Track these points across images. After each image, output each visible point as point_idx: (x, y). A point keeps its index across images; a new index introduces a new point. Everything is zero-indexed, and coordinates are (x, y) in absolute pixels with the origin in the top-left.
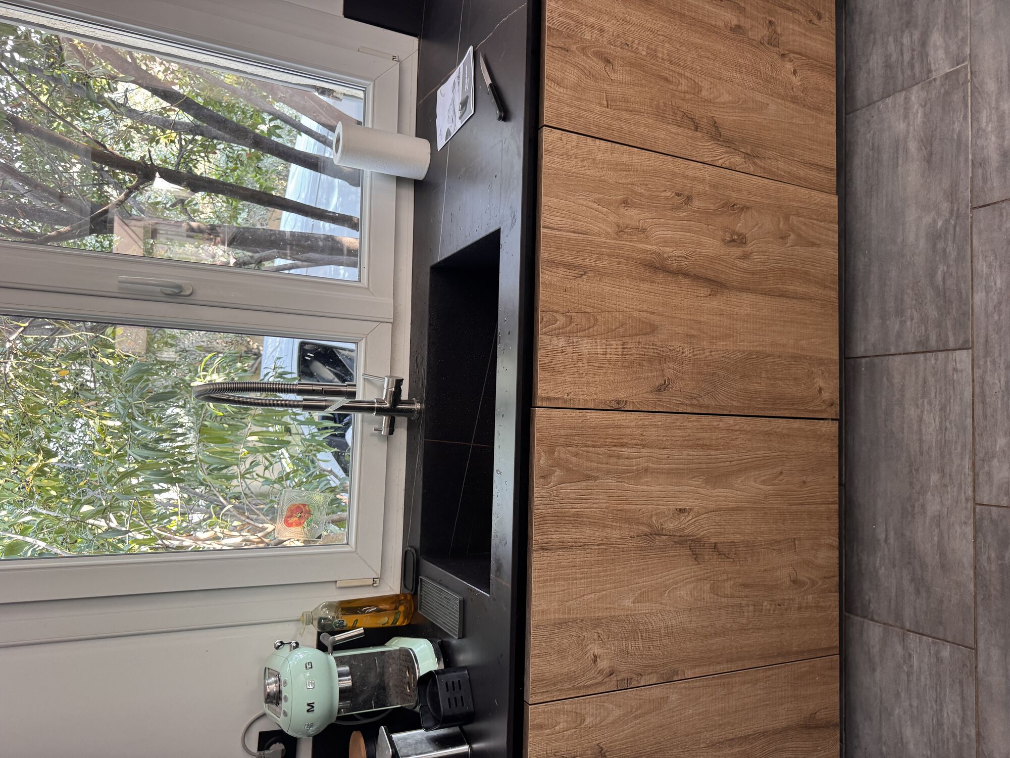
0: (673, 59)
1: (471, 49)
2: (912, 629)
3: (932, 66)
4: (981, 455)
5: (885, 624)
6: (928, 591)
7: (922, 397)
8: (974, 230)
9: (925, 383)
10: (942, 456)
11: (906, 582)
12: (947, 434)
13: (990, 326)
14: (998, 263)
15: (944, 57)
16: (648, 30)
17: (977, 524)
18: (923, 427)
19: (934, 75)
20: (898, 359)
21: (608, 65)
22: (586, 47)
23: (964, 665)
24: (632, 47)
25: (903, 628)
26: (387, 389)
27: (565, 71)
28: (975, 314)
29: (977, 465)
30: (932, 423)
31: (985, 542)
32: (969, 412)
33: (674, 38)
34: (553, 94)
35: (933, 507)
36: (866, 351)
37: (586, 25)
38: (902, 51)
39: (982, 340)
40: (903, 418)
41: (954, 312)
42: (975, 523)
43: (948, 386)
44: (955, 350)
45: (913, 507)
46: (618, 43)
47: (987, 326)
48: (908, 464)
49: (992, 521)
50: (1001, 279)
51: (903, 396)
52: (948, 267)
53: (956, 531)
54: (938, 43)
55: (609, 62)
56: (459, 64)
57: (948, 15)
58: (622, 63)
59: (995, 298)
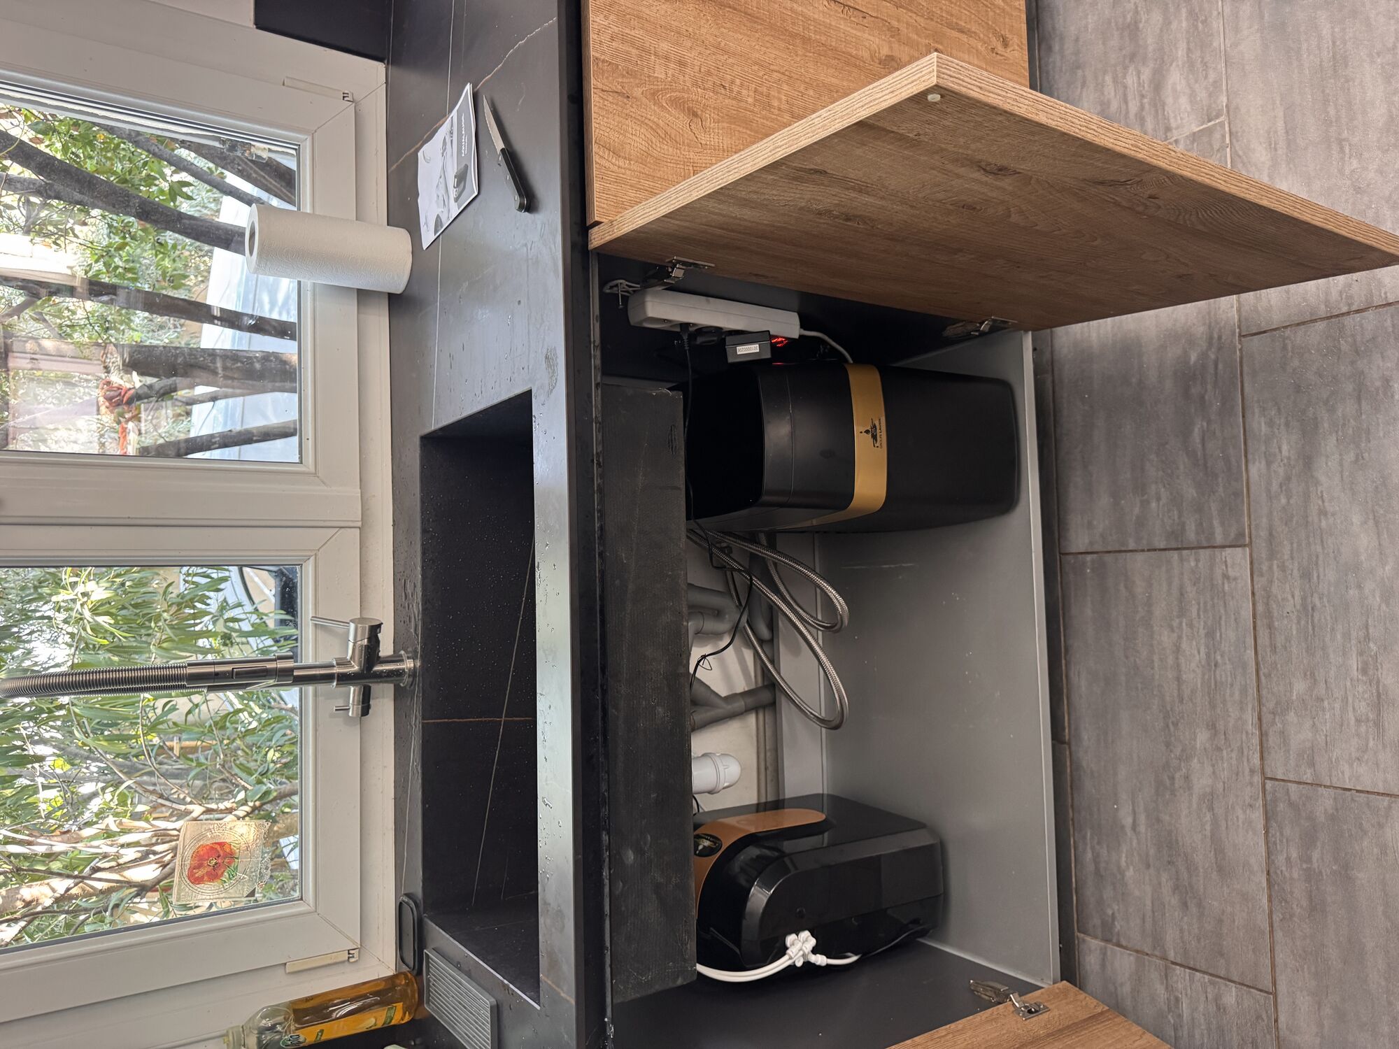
0: (795, 109)
1: (468, 87)
2: (1179, 961)
3: (1172, 121)
4: (1271, 705)
5: (1137, 951)
6: (1200, 905)
7: (1179, 617)
8: (1245, 369)
9: (1182, 594)
10: (1213, 706)
11: (1166, 889)
12: (1217, 672)
13: (1275, 514)
14: (1282, 420)
15: (1189, 109)
16: (756, 63)
17: (1269, 807)
18: (1182, 660)
19: (1175, 135)
20: (1140, 557)
21: (695, 120)
22: (658, 91)
23: (1259, 1017)
24: (731, 91)
25: (1164, 958)
26: (355, 643)
27: (626, 131)
28: (1252, 495)
29: (1264, 721)
30: (1194, 654)
31: (1282, 834)
32: (1250, 641)
33: (796, 76)
34: (607, 169)
35: (1202, 782)
36: (1091, 543)
37: (656, 55)
38: (1125, 96)
39: (1264, 533)
40: (1152, 645)
41: (1221, 489)
42: (1265, 806)
43: (1216, 601)
44: (1224, 547)
45: (1172, 778)
46: (709, 85)
47: (1271, 513)
48: (1161, 715)
49: (1291, 804)
50: (1289, 443)
51: (1150, 612)
52: (1209, 422)
53: (1237, 817)
54: (1179, 88)
55: (695, 115)
56: (450, 111)
57: (1192, 45)
58: (716, 117)
59: (1281, 471)
